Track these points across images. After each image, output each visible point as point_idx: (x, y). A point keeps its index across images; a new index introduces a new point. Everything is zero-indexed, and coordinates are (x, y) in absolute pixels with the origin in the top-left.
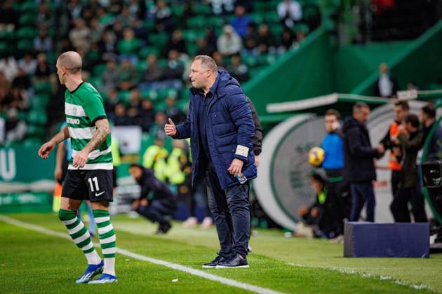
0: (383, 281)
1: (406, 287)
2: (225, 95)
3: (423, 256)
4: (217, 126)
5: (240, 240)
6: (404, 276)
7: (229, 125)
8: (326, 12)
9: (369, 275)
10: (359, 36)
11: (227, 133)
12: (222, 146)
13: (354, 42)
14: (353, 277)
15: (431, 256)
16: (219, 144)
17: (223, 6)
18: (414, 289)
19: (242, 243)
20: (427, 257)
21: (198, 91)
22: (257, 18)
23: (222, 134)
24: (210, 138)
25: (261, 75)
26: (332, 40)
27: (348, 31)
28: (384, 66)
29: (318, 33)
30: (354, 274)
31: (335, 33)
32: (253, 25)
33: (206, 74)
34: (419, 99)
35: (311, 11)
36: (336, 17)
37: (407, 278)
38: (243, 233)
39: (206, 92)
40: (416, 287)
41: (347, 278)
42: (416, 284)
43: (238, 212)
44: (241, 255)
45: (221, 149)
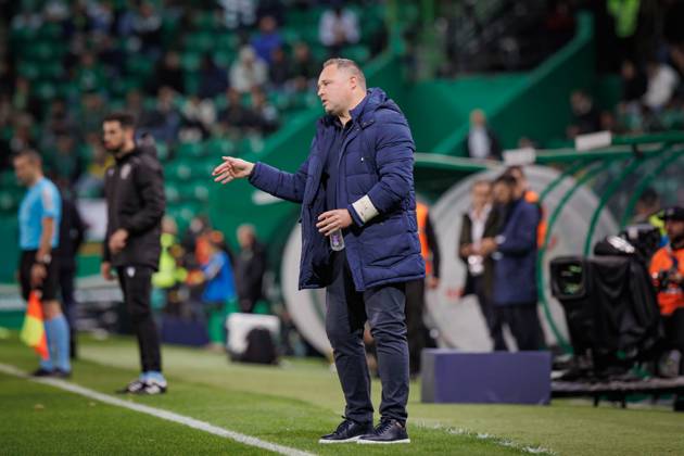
0: (480, 440)
1: (517, 451)
2: (373, 123)
3: (543, 401)
5: (395, 396)
6: (513, 433)
8: (396, 29)
9: (461, 431)
10: (445, 65)
13: (439, 74)
14: (435, 434)
17: (240, 15)
18: (528, 452)
19: (398, 400)
20: (547, 403)
21: (332, 119)
22: (290, 36)
25: (297, 122)
26: (404, 71)
27: (429, 57)
28: (478, 116)
29: (383, 60)
30: (437, 430)
31: (409, 60)
32: (286, 48)
34: (539, 162)
35: (372, 26)
36: (412, 36)
37: (516, 436)
38: (399, 383)
39: (344, 121)
40: (531, 450)
41: (426, 435)
42: (531, 447)
44: (398, 420)
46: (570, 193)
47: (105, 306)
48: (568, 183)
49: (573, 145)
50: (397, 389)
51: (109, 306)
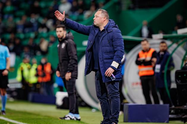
2: (112, 31)
3: (166, 121)
4: (105, 47)
7: (111, 48)
10: (131, 5)
11: (110, 52)
12: (106, 59)
13: (129, 8)
15: (170, 122)
16: (104, 58)
20: (168, 122)
23: (107, 52)
24: (100, 54)
33: (103, 19)
43: (114, 99)
45: (105, 61)
46: (175, 49)
47: (13, 90)
48: (175, 45)
49: (177, 32)
50: (115, 113)
51: (14, 90)
